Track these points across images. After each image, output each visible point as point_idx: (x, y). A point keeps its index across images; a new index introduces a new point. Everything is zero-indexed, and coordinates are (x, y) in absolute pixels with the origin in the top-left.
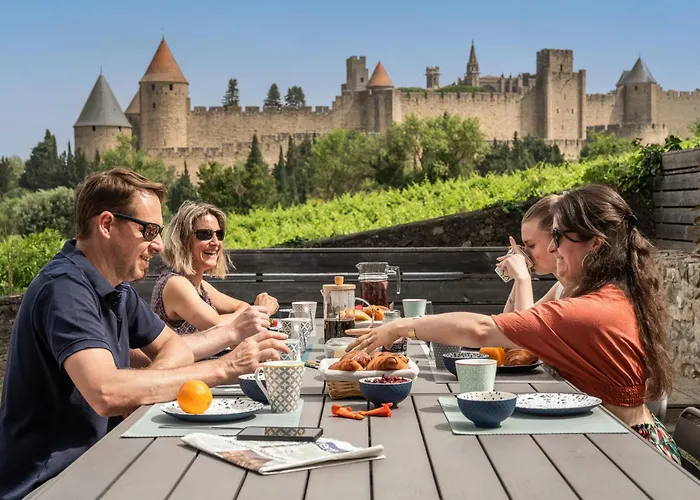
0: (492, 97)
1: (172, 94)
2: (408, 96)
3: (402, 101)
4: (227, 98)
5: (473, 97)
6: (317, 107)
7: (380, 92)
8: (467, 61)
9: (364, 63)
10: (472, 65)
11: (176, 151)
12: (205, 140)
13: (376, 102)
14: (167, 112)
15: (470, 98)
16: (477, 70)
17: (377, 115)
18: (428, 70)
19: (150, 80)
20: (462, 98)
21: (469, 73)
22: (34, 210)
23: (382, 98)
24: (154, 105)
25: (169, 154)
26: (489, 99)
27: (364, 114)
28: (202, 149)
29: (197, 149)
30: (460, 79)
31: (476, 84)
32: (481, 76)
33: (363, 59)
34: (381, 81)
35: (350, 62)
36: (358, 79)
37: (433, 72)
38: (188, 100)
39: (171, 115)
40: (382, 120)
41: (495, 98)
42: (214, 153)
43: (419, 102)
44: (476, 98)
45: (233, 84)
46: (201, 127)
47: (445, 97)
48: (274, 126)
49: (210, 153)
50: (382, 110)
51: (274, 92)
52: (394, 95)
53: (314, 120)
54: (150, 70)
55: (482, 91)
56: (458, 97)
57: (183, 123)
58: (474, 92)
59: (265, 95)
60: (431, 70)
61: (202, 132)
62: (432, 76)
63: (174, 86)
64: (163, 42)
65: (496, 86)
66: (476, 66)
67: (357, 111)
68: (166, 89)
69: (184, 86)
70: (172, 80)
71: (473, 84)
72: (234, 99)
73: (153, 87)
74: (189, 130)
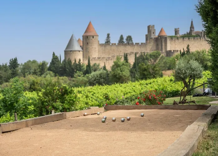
0: (200, 38)
1: (93, 39)
2: (172, 39)
3: (170, 40)
4: (107, 40)
5: (194, 39)
6: (141, 43)
7: (163, 38)
8: (190, 26)
9: (154, 27)
10: (192, 27)
11: (97, 58)
12: (104, 55)
13: (162, 41)
14: (92, 45)
15: (193, 39)
16: (194, 29)
17: (162, 45)
18: (175, 29)
19: (86, 35)
20: (190, 39)
21: (191, 30)
22: (95, 77)
23: (163, 40)
24: (88, 43)
25: (94, 59)
26: (199, 39)
27: (157, 45)
28: (105, 58)
29: (103, 58)
30: (187, 32)
31: (193, 34)
32: (195, 31)
33: (154, 26)
34: (163, 34)
35: (149, 27)
36: (152, 33)
37: (177, 30)
38: (99, 41)
39: (93, 46)
40: (163, 47)
41: (201, 39)
42: (109, 59)
43: (176, 41)
44: (195, 39)
45: (108, 35)
46: (103, 50)
47: (184, 39)
48: (127, 49)
49: (108, 59)
50: (163, 44)
51: (122, 38)
52: (167, 39)
53: (140, 47)
54: (86, 32)
55: (197, 37)
56: (189, 39)
57: (97, 49)
58: (194, 37)
59: (119, 39)
60: (176, 29)
61: (103, 52)
62: (176, 32)
63: (94, 37)
64: (90, 22)
65: (200, 35)
66: (193, 28)
67: (155, 44)
68: (92, 38)
69: (97, 37)
70: (93, 35)
71: (192, 34)
72: (109, 40)
73: (87, 37)
74: (99, 51)
